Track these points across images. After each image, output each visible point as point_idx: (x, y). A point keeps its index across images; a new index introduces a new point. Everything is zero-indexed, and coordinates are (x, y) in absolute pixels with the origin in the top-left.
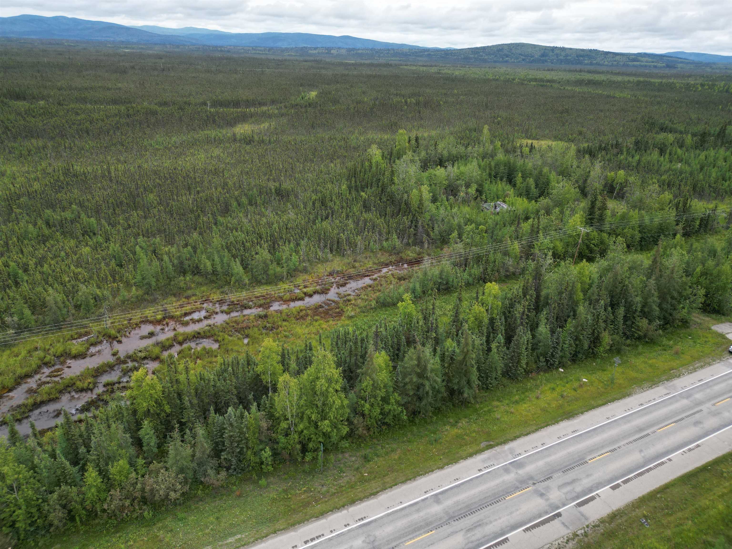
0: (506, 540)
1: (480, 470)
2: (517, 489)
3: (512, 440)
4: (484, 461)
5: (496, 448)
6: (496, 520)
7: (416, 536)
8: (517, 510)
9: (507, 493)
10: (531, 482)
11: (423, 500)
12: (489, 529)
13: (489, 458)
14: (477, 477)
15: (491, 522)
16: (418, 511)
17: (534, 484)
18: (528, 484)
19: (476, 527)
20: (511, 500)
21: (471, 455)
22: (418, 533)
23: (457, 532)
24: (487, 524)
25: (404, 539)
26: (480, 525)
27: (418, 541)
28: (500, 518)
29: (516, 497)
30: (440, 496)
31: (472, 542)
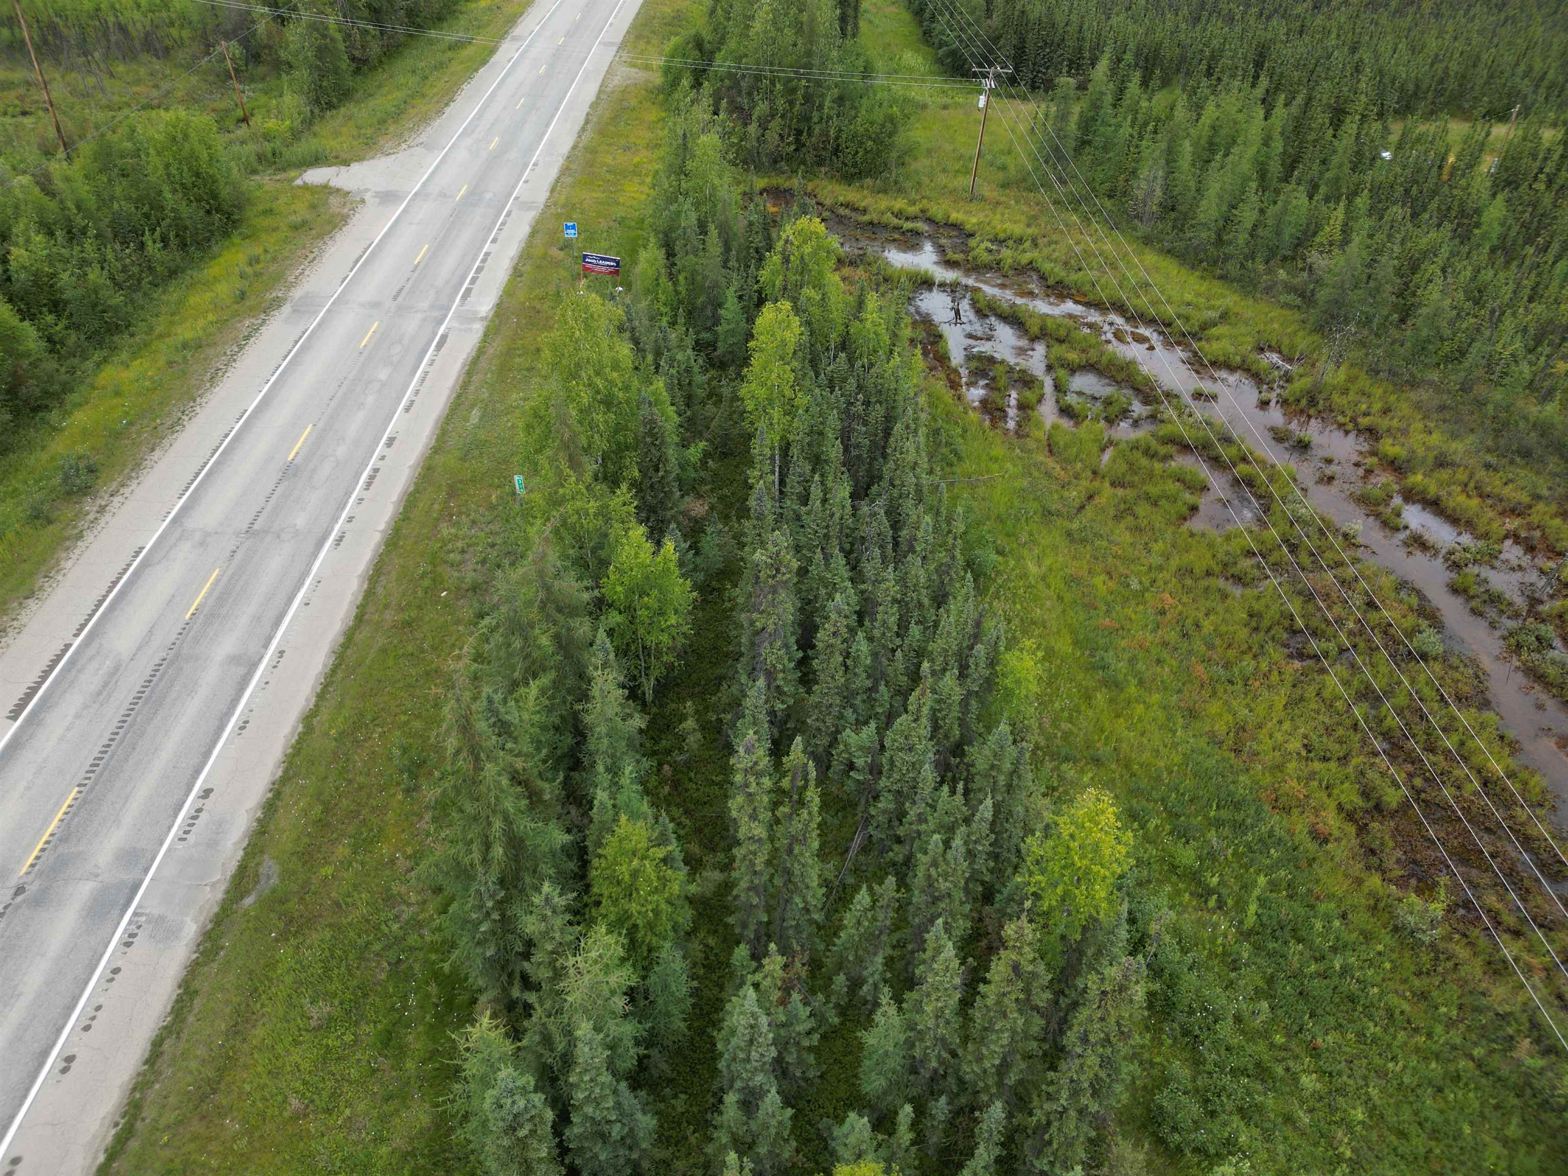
0: (14, 715)
1: (207, 793)
2: (64, 836)
3: (193, 970)
4: (220, 827)
5: (220, 896)
6: (68, 729)
7: (212, 590)
8: (28, 788)
9: (85, 802)
10: (32, 889)
11: (269, 639)
12: (72, 702)
13: (212, 844)
14: (198, 772)
15: (78, 716)
16: (257, 619)
17: (20, 890)
18: (40, 874)
19: (106, 685)
20: (64, 795)
21: (270, 807)
22: (216, 594)
23: (139, 649)
24: (86, 707)
25: (229, 572)
26: (99, 693)
27: (201, 586)
28: (61, 739)
29: (53, 812)
30: (242, 671)
31: (91, 659)
